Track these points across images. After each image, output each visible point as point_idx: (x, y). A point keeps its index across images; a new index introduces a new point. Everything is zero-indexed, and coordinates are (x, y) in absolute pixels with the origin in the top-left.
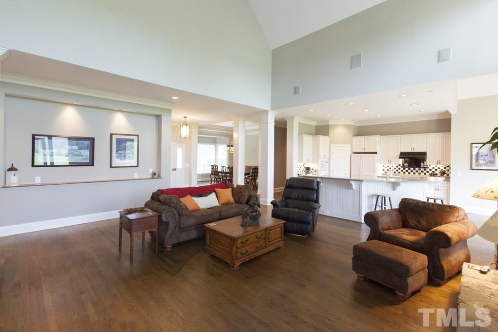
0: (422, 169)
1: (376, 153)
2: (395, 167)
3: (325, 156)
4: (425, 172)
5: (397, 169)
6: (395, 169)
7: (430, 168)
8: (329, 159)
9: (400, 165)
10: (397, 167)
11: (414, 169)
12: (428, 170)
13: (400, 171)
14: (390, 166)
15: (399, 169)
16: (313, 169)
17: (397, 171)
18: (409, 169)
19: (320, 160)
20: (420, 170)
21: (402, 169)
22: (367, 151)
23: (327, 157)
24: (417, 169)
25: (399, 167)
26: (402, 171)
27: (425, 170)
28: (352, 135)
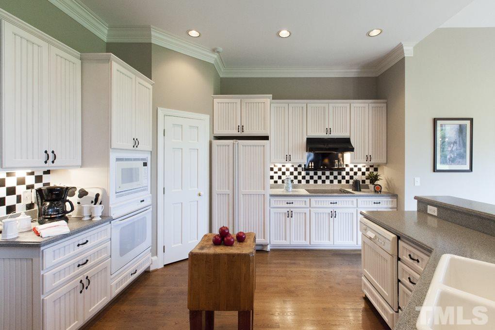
0: (335, 173)
1: (266, 138)
2: (292, 169)
3: (136, 143)
4: (340, 178)
5: (296, 173)
6: (292, 174)
7: (347, 169)
8: (154, 153)
9: (300, 166)
10: (296, 169)
11: (323, 174)
12: (344, 173)
13: (300, 178)
14: (284, 169)
15: (300, 173)
16: (83, 193)
17: (296, 178)
18: (316, 174)
19: (113, 156)
20: (332, 174)
21: (303, 173)
22: (246, 133)
23: (146, 145)
24: (328, 173)
25: (299, 169)
26: (304, 178)
27: (340, 174)
28: (212, 92)
